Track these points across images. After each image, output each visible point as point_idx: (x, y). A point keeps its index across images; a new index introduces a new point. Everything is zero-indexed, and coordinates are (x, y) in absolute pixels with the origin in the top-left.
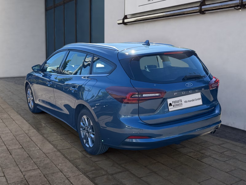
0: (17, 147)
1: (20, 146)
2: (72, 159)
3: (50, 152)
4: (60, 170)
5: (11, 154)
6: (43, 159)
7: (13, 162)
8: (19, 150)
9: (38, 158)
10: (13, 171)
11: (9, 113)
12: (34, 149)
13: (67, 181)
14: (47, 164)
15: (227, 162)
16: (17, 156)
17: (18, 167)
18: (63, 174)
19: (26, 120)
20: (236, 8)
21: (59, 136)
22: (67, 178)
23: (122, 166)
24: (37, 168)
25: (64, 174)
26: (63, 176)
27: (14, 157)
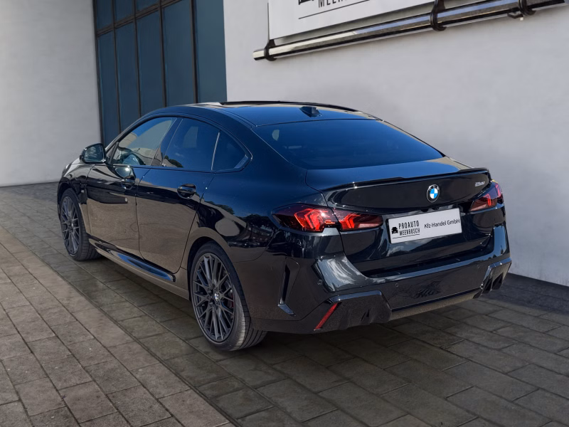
0: (45, 335)
1: (50, 333)
2: (166, 358)
3: (118, 344)
4: (140, 382)
5: (32, 352)
6: (103, 361)
7: (37, 369)
8: (49, 343)
9: (91, 357)
10: (38, 389)
11: (25, 262)
12: (81, 339)
13: (157, 406)
14: (113, 370)
15: (505, 350)
16: (47, 354)
17: (47, 380)
18: (148, 390)
19: (62, 277)
20: (512, 14)
21: (136, 309)
22: (157, 400)
23: (275, 369)
24: (90, 379)
25: (151, 390)
26: (149, 396)
27: (38, 357)
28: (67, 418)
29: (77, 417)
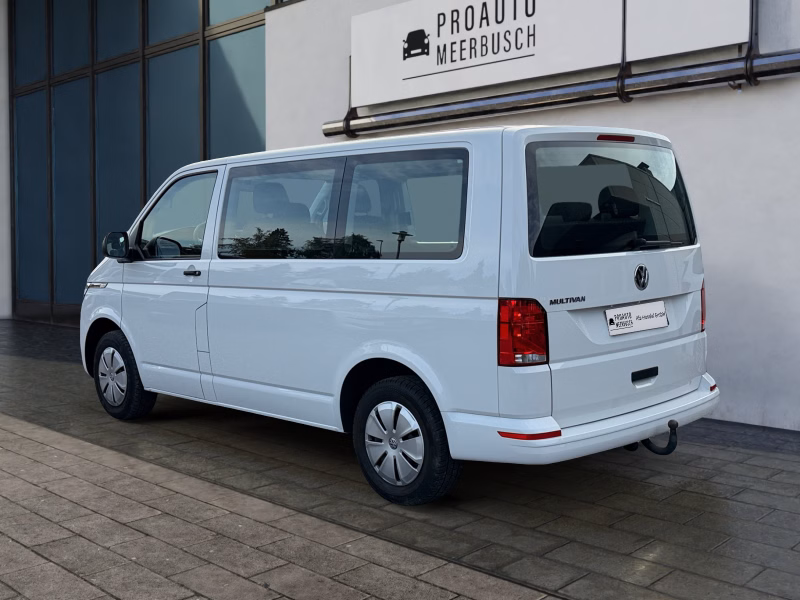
0: (144, 513)
1: (151, 510)
2: (370, 529)
3: (277, 517)
4: (365, 560)
5: (147, 535)
6: (277, 538)
7: (181, 556)
8: (161, 522)
9: (253, 536)
10: (212, 579)
12: (209, 514)
13: (422, 585)
14: (304, 548)
16: (176, 536)
17: (215, 567)
18: (388, 568)
20: (732, 83)
22: (415, 578)
24: (282, 562)
25: (393, 567)
26: (397, 575)
27: (167, 540)
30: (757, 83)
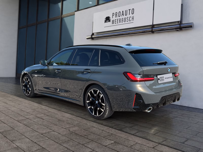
0: (43, 115)
2: (93, 121)
3: (72, 117)
4: (91, 126)
5: (43, 119)
6: (72, 121)
7: (50, 123)
8: (46, 117)
9: (67, 121)
11: (12, 97)
12: (57, 116)
13: (104, 132)
14: (78, 123)
16: (49, 120)
17: (58, 126)
19: (31, 101)
20: (176, 30)
22: (102, 130)
24: (73, 126)
26: (98, 129)
28: (77, 135)
29: (80, 135)
30: (182, 30)
